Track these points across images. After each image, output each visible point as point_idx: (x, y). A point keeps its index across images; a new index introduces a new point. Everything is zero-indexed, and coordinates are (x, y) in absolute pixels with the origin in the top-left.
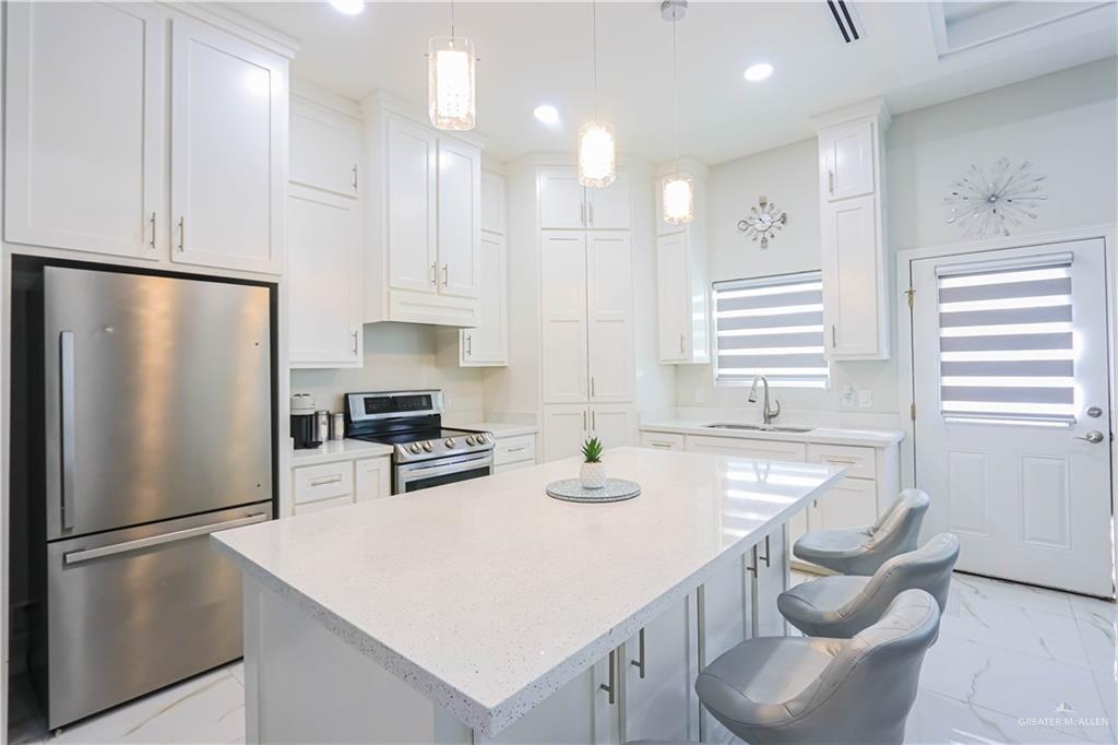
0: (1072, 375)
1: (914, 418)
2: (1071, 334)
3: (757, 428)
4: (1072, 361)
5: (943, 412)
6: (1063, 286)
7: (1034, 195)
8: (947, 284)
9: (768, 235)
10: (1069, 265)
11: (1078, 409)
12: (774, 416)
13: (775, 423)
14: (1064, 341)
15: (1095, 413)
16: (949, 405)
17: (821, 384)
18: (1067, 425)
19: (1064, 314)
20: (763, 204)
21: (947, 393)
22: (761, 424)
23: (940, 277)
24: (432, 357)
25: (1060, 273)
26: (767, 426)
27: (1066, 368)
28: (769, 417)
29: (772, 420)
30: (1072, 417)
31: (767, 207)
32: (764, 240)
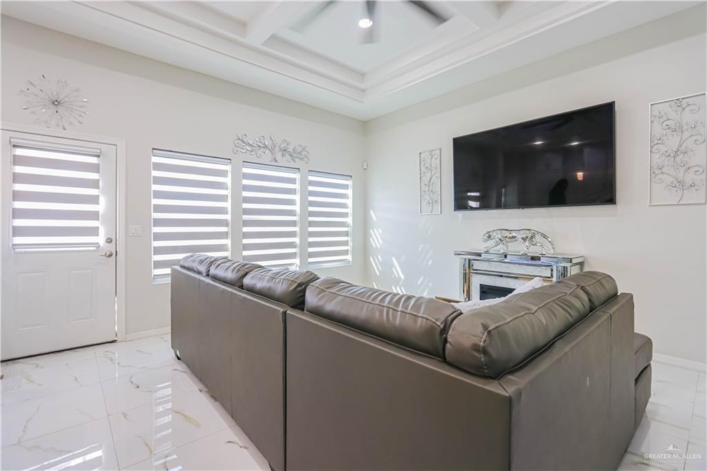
0: (98, 220)
2: (99, 196)
4: (98, 212)
5: (13, 245)
6: (96, 168)
8: (19, 152)
10: (99, 156)
11: (101, 239)
15: (109, 241)
16: (17, 240)
18: (94, 248)
19: (94, 184)
21: (16, 231)
23: (14, 146)
25: (93, 160)
27: (95, 216)
30: (98, 244)
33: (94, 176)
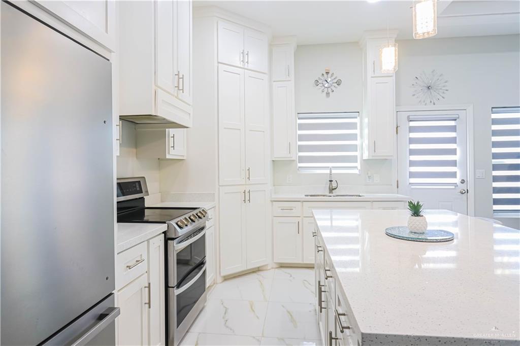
0: (456, 166)
1: (398, 187)
2: (456, 149)
3: (326, 196)
4: (456, 161)
5: (410, 184)
6: (453, 129)
7: (443, 88)
8: (412, 124)
9: (330, 90)
10: (455, 120)
11: (457, 180)
12: (335, 189)
13: (335, 192)
14: (453, 152)
15: (463, 182)
16: (413, 180)
17: (356, 171)
18: (454, 187)
19: (453, 140)
20: (327, 73)
21: (412, 175)
22: (327, 193)
23: (411, 121)
24: (134, 150)
25: (452, 123)
26: (330, 194)
27: (454, 163)
28: (332, 190)
29: (333, 191)
30: (456, 184)
31: (330, 75)
32: (328, 94)
33: (452, 135)
